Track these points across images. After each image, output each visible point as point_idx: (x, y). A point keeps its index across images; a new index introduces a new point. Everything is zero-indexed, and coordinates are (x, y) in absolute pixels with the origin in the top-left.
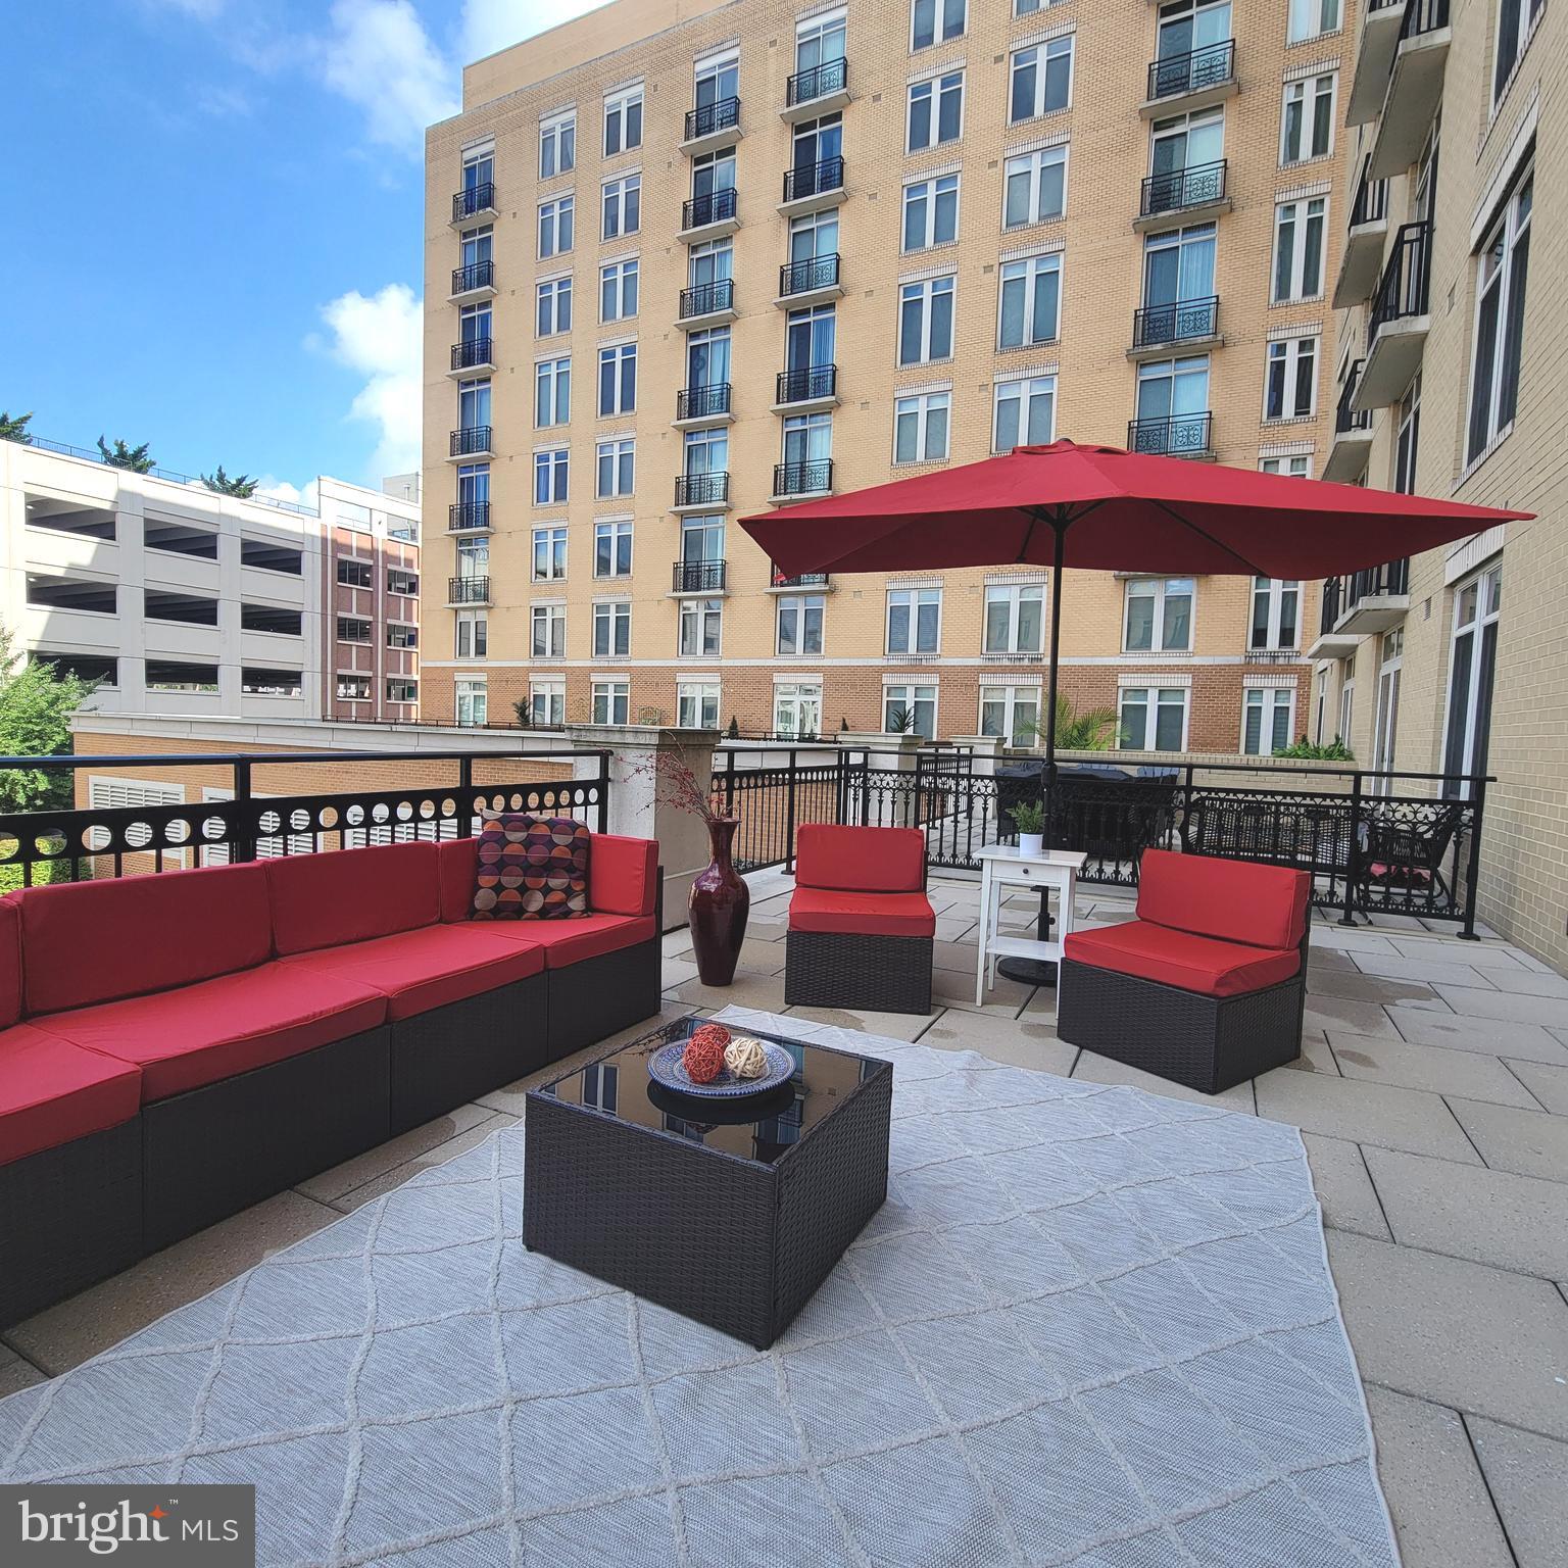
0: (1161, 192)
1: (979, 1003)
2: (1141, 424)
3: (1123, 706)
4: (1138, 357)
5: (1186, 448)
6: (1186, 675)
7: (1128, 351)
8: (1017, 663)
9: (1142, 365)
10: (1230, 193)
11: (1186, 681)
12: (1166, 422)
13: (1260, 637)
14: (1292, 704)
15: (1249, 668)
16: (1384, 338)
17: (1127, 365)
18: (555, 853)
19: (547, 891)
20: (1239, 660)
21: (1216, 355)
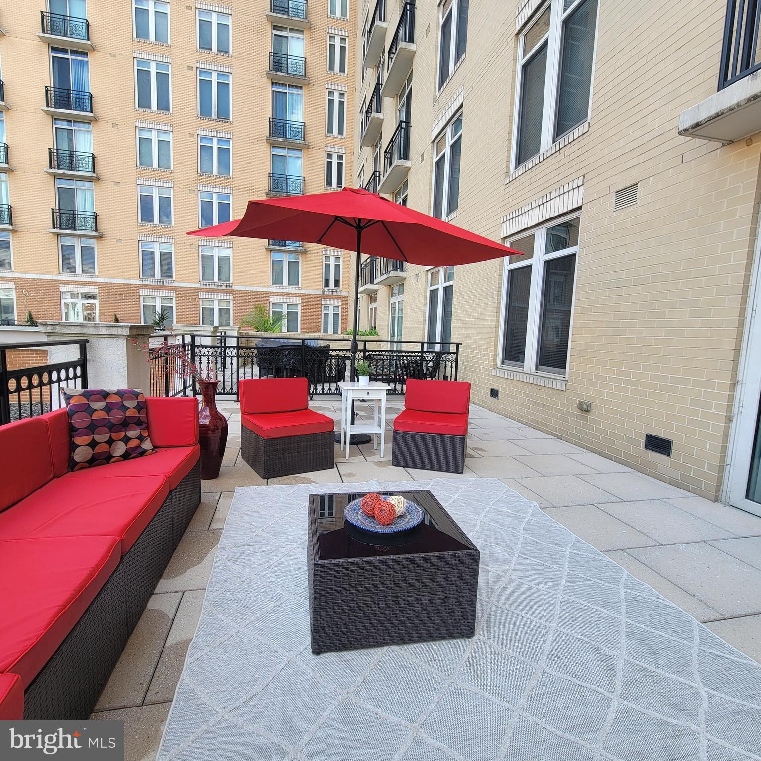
0: (278, 62)
1: (347, 457)
2: (275, 175)
3: (272, 311)
4: (272, 142)
5: (294, 192)
6: (299, 298)
7: (267, 137)
8: (219, 288)
9: (273, 146)
10: (308, 75)
11: (298, 300)
12: (286, 178)
13: (327, 283)
14: (340, 312)
15: (323, 296)
16: (397, 166)
17: (266, 144)
18: (128, 413)
19: (127, 440)
20: (320, 292)
21: (305, 151)
